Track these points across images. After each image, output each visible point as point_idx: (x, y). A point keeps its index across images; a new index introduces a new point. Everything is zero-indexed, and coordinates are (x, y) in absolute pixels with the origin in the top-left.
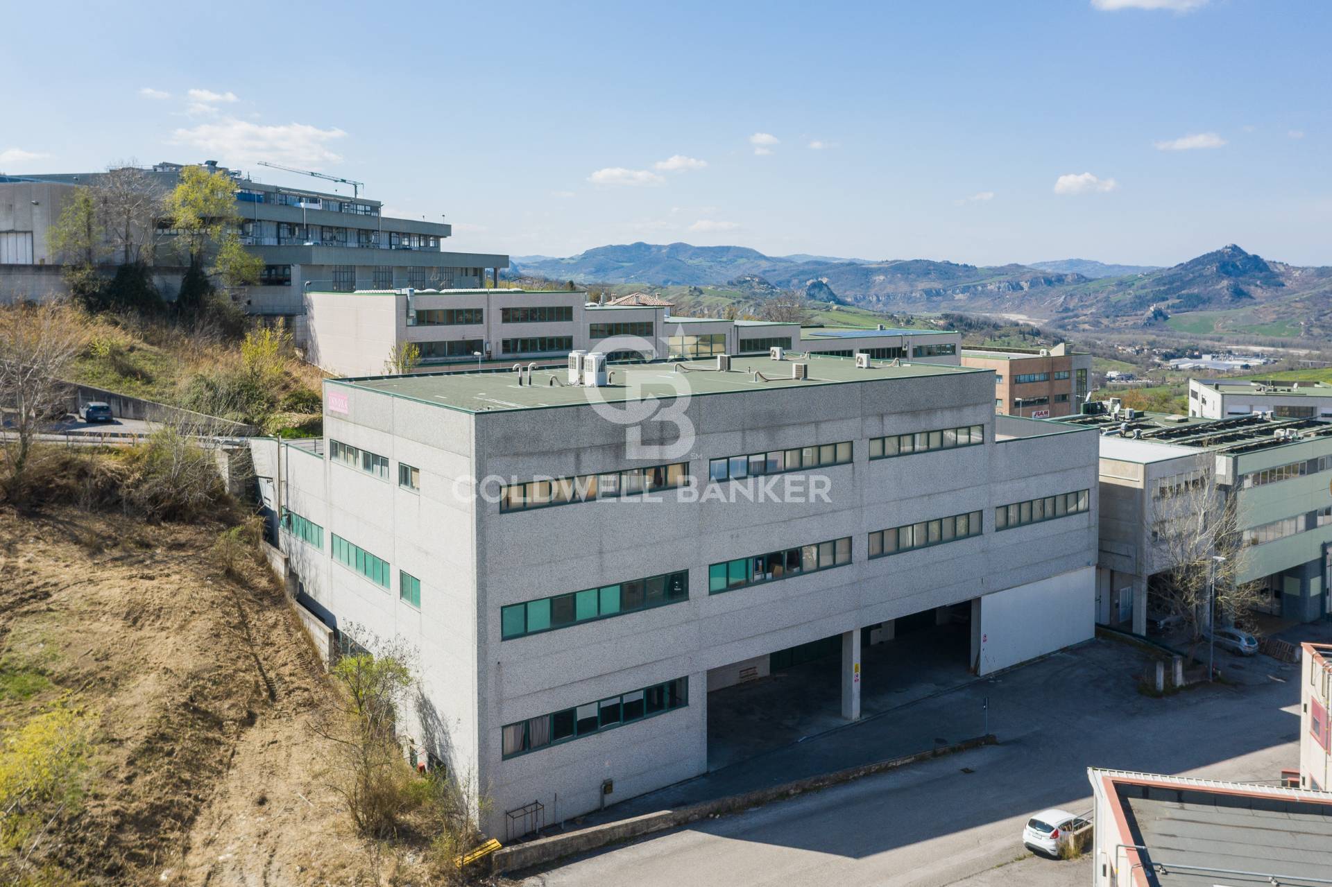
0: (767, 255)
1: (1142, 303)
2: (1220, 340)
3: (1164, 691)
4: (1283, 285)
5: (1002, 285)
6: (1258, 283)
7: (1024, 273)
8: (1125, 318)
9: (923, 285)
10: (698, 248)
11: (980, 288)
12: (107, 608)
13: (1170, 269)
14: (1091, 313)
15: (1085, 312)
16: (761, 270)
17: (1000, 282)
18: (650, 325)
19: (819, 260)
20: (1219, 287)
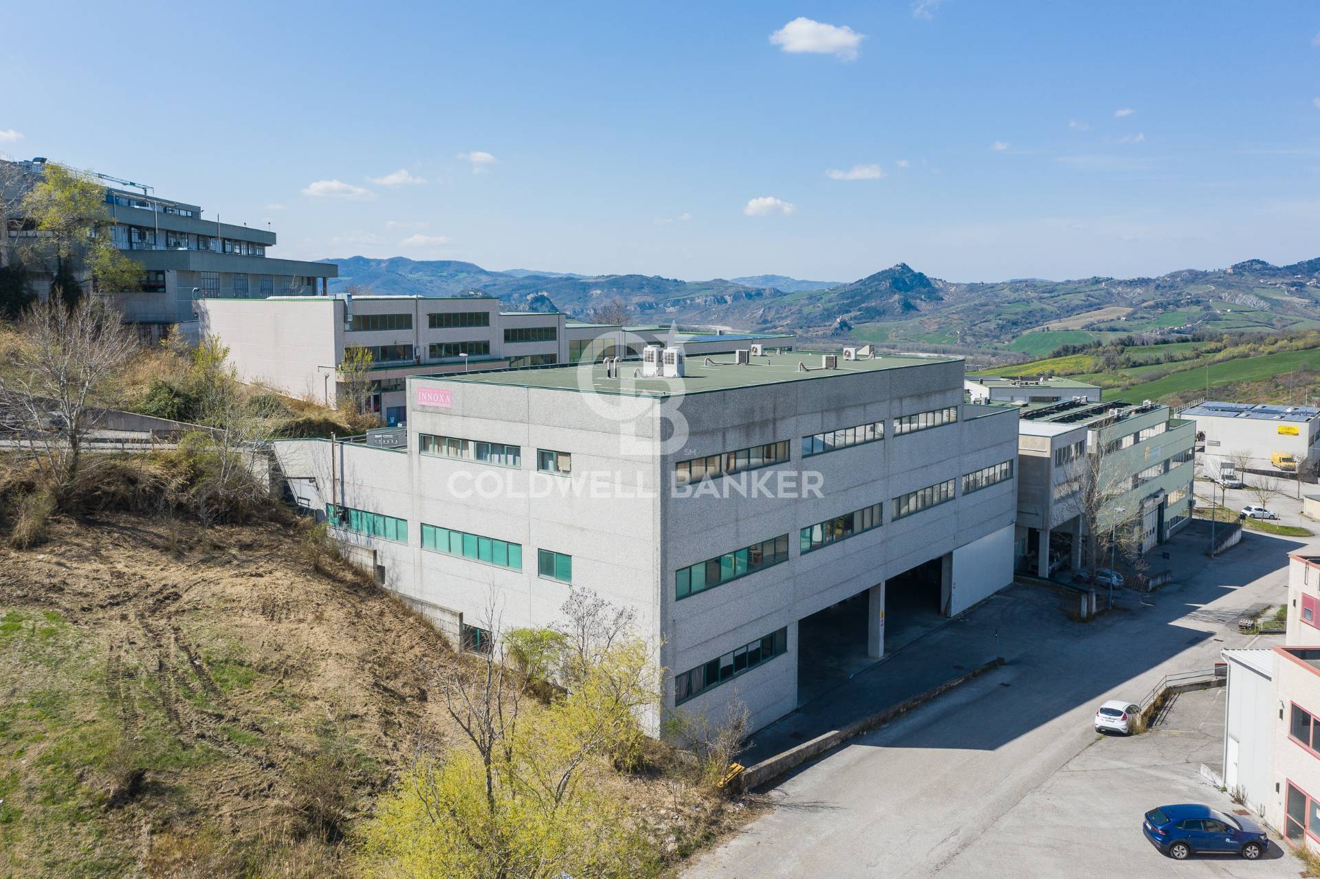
0: (487, 270)
1: (828, 315)
2: (894, 347)
3: (1087, 618)
4: (942, 299)
5: (708, 299)
6: (923, 297)
7: (727, 288)
8: (816, 329)
9: (636, 299)
10: (418, 262)
11: (689, 302)
12: (242, 604)
13: (851, 285)
14: (787, 324)
15: (781, 324)
16: (482, 284)
17: (707, 296)
18: (553, 330)
19: (537, 274)
20: (890, 301)
